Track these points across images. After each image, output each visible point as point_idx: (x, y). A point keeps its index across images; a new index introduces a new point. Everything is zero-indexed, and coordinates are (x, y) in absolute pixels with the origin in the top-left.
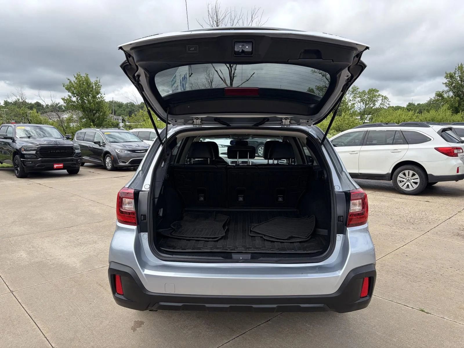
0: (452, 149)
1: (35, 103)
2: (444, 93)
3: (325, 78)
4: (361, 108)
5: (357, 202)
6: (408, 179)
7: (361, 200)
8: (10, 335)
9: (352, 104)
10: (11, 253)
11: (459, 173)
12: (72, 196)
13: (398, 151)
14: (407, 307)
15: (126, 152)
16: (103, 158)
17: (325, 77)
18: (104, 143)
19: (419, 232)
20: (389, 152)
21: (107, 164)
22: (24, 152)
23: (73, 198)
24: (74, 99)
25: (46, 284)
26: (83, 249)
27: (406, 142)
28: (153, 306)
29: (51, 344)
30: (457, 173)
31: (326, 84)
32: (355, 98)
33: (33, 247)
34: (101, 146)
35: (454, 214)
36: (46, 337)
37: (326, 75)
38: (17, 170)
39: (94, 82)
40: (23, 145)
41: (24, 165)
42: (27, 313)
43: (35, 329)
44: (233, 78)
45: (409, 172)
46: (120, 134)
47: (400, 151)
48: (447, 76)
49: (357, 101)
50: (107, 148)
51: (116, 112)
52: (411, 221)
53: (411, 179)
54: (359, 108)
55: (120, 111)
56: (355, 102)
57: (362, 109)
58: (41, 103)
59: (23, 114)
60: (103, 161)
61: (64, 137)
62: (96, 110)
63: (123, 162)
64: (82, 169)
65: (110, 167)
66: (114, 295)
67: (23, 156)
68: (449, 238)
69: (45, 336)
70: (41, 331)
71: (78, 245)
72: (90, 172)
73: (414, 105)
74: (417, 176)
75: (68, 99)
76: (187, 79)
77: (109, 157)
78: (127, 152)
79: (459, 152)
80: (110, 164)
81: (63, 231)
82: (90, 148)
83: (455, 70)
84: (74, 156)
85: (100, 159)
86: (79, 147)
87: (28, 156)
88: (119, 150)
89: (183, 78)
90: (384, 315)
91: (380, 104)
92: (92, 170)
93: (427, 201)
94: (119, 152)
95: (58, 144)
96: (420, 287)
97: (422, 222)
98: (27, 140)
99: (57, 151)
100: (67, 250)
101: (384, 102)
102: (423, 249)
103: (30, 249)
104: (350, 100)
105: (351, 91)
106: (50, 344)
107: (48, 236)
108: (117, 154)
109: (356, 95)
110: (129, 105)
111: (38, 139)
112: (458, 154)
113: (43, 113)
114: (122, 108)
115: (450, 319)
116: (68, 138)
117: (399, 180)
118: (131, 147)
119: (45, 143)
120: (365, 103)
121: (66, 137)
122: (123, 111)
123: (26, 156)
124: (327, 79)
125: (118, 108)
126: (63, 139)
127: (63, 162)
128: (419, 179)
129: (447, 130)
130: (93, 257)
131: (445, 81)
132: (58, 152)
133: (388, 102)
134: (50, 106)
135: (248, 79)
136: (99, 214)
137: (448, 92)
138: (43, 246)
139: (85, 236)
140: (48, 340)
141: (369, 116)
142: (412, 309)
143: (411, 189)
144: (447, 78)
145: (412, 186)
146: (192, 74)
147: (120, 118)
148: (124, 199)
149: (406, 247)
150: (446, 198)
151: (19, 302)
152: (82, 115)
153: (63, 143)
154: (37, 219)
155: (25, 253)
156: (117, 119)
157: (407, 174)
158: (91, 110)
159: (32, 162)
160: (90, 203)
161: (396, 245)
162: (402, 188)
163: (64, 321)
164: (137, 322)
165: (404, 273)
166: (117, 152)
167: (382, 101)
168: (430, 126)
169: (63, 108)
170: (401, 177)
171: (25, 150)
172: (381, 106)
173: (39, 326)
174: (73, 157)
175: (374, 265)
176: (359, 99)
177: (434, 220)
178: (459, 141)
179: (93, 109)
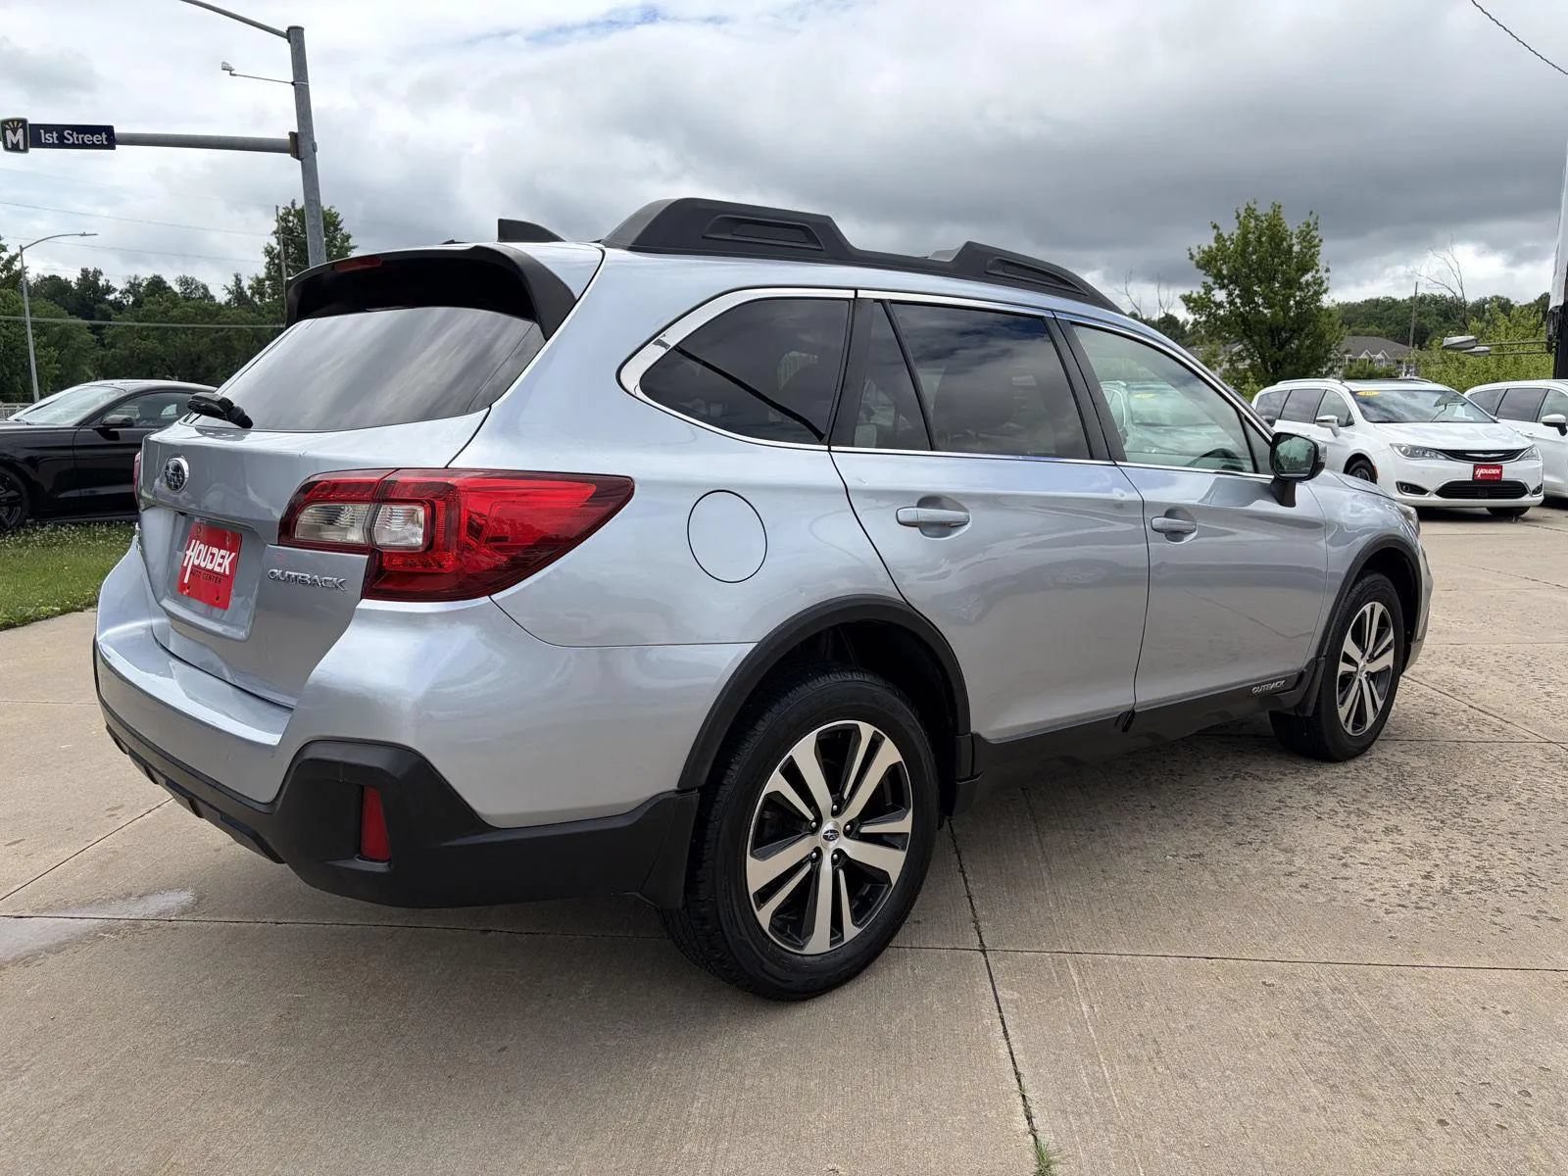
24: (1220, 295)
39: (1296, 231)
62: (1291, 330)
75: (1200, 297)
110: (1487, 306)
152: (1241, 347)
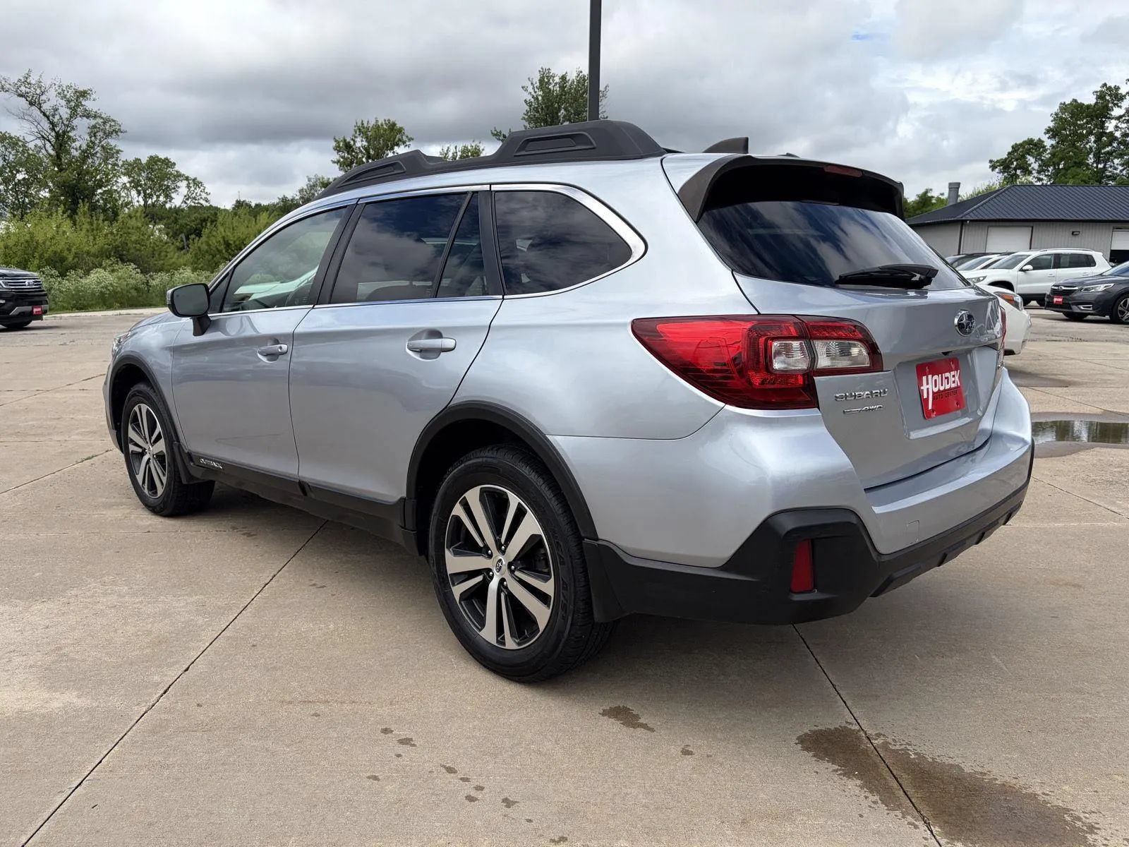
3: (38, 110)
4: (133, 205)
17: (40, 109)
37: (40, 104)
48: (339, 146)
57: (136, 206)
73: (250, 206)
83: (354, 133)
91: (183, 197)
101: (195, 193)
120: (142, 191)
124: (44, 114)
131: (336, 157)
133: (204, 195)
144: (339, 151)
167: (190, 191)
172: (188, 202)
176: (126, 179)
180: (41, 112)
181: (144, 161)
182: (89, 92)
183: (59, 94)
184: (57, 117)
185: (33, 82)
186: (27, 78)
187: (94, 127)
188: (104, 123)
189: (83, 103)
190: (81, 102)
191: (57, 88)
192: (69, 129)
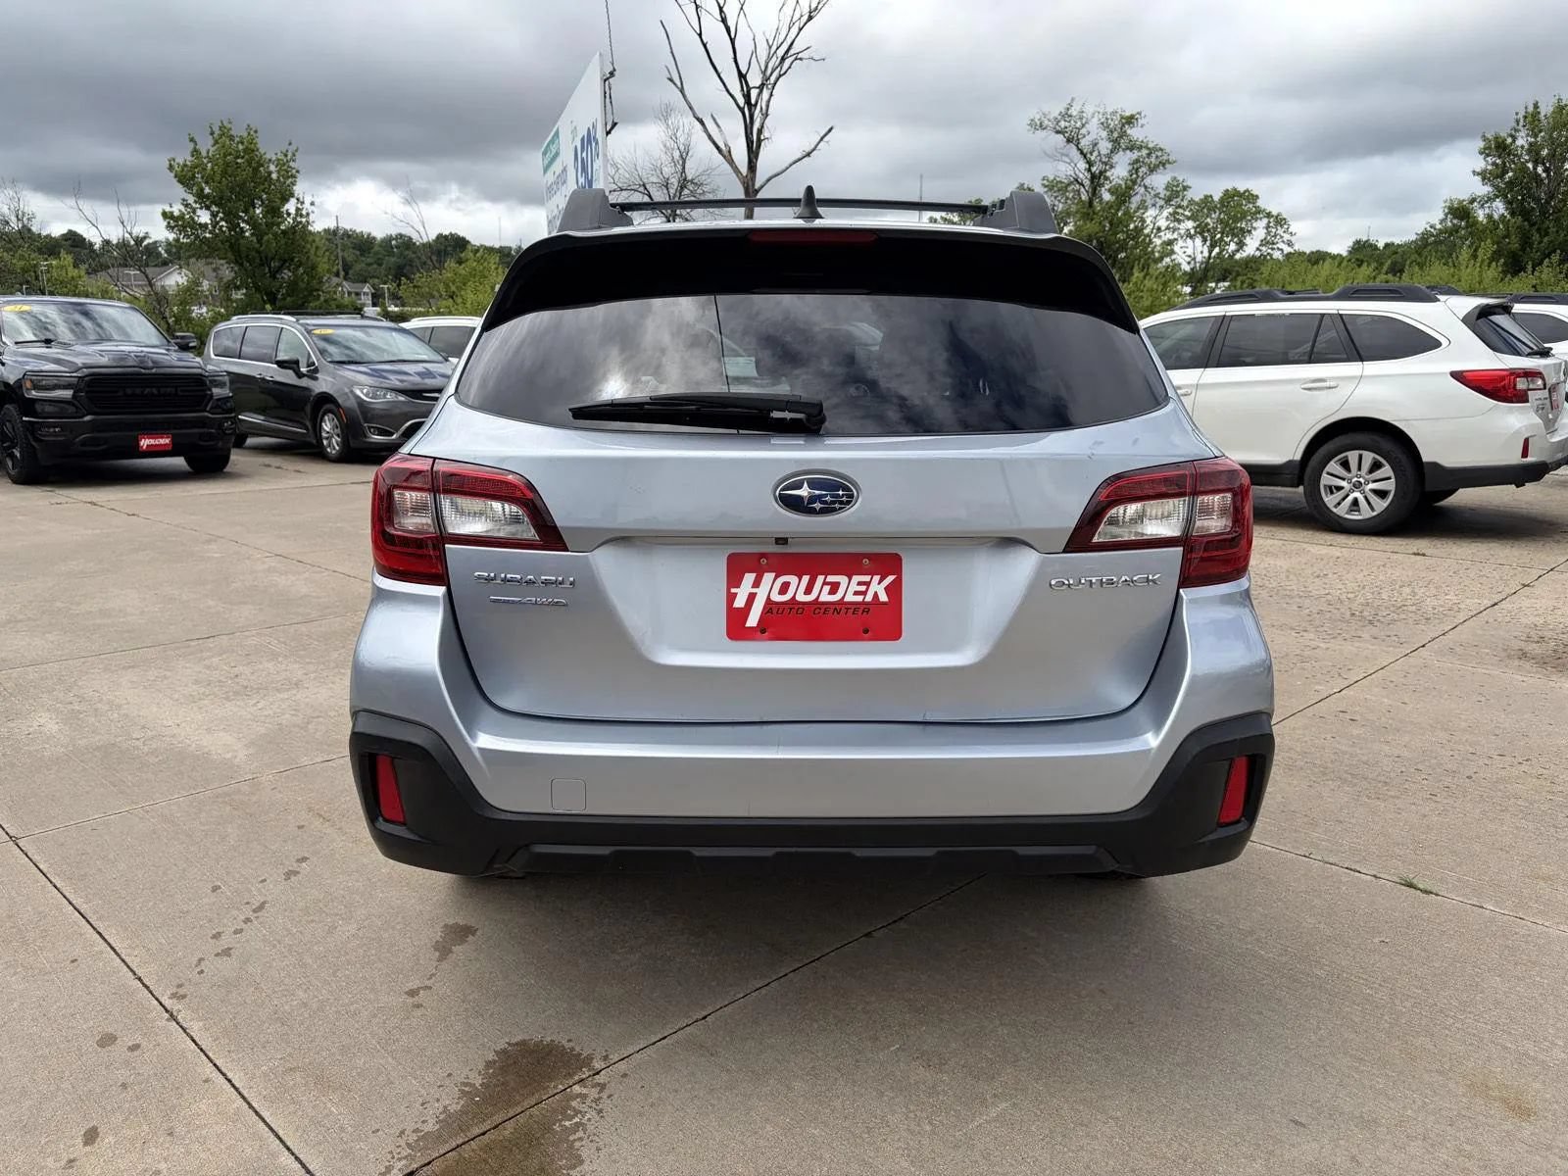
0: (1511, 374)
1: (63, 235)
2: (1475, 204)
3: (1075, 147)
4: (1194, 259)
5: (1215, 500)
6: (1356, 479)
7: (1229, 495)
8: (15, 974)
9: (1164, 242)
10: (5, 720)
11: (1530, 459)
12: (209, 542)
13: (1327, 384)
14: (1357, 874)
15: (390, 396)
16: (310, 420)
17: (1077, 146)
18: (314, 364)
19: (1391, 648)
20: (1298, 387)
21: (327, 438)
22: (34, 394)
23: (213, 546)
24: (204, 217)
25: (131, 814)
26: (255, 705)
27: (1356, 352)
28: (509, 860)
29: (160, 998)
30: (1522, 457)
31: (1077, 172)
32: (1179, 221)
33: (82, 699)
34: (304, 375)
35: (1508, 591)
36: (140, 979)
37: (1078, 140)
38: (12, 456)
39: (273, 159)
40: (28, 368)
41: (37, 440)
42: (70, 903)
43: (101, 952)
44: (759, 146)
45: (1361, 456)
46: (367, 334)
47: (1332, 384)
48: (1488, 148)
49: (1182, 232)
50: (323, 384)
51: (350, 268)
52: (1365, 613)
53: (1367, 482)
54: (1190, 256)
55: (363, 265)
56: (1175, 236)
57: (1197, 260)
58: (85, 236)
59: (25, 271)
60: (310, 427)
61: (168, 342)
62: (280, 259)
63: (382, 432)
64: (240, 458)
65: (337, 448)
66: (374, 825)
67: (29, 406)
68: (1492, 665)
69: (135, 974)
70: (123, 961)
71: (236, 693)
72: (269, 466)
73: (1375, 248)
74: (1387, 470)
75: (182, 216)
76: (597, 143)
77: (333, 413)
78: (394, 395)
79: (1531, 386)
80: (336, 440)
81: (183, 650)
82: (266, 385)
83: (1515, 124)
84: (208, 409)
85: (301, 420)
86: (227, 378)
87: (48, 409)
88: (365, 391)
89: (583, 139)
90: (1280, 900)
91: (1259, 243)
92: (274, 460)
93: (1418, 554)
94: (367, 395)
95: (150, 364)
96: (1399, 813)
97: (1404, 616)
98: (42, 350)
99: (147, 390)
100: (200, 708)
101: (1275, 236)
102: (1406, 700)
103: (70, 707)
104: (1159, 229)
105: (1162, 196)
106: (157, 999)
107: (130, 667)
108: (361, 403)
109: (1180, 211)
110: (394, 242)
111: (78, 348)
112: (1529, 392)
113: (95, 271)
114: (371, 255)
115: (1501, 909)
116: (184, 348)
117: (1325, 486)
118: (405, 378)
119: (104, 361)
120: (1209, 238)
121: (176, 344)
122: (375, 266)
123: (38, 407)
124: (1082, 153)
125: (358, 253)
126: (168, 350)
127: (169, 429)
128: (1393, 480)
129: (1495, 314)
130: (292, 729)
131: (1480, 164)
132: (153, 395)
133: (1286, 237)
134: (117, 244)
135: (808, 150)
136: (306, 596)
137: (1490, 199)
138: (116, 696)
139: (261, 667)
140: (147, 987)
141: (1221, 284)
142: (1373, 879)
143: (1366, 513)
144: (1488, 155)
145: (1369, 503)
146: (614, 125)
147: (366, 290)
148: (397, 493)
149: (1352, 693)
150: (1482, 543)
151: (41, 872)
152: (233, 274)
153: (168, 364)
154: (91, 612)
155: (54, 717)
156: (353, 295)
157: (1353, 464)
158: (265, 261)
159: (62, 426)
160: (273, 564)
161: (1317, 687)
162: (1334, 510)
163: (201, 926)
164: (451, 927)
165: (1346, 772)
166: (358, 397)
167: (1268, 233)
168: (1439, 297)
169: (163, 252)
170: (1332, 475)
171: (36, 387)
172: (1264, 249)
173: (114, 945)
174: (205, 411)
175: (1270, 716)
176: (1190, 224)
177: (1441, 609)
178: (1532, 349)
179: (270, 255)
180: (1079, 149)
181: (1216, 198)
182: (1138, 116)
183: (1102, 124)
184: (1095, 154)
185: (1074, 114)
186: (1068, 109)
187: (1137, 161)
188: (1149, 155)
189: (1129, 132)
190: (1125, 132)
191: (1101, 116)
192: (1107, 167)
